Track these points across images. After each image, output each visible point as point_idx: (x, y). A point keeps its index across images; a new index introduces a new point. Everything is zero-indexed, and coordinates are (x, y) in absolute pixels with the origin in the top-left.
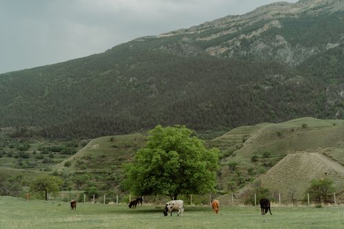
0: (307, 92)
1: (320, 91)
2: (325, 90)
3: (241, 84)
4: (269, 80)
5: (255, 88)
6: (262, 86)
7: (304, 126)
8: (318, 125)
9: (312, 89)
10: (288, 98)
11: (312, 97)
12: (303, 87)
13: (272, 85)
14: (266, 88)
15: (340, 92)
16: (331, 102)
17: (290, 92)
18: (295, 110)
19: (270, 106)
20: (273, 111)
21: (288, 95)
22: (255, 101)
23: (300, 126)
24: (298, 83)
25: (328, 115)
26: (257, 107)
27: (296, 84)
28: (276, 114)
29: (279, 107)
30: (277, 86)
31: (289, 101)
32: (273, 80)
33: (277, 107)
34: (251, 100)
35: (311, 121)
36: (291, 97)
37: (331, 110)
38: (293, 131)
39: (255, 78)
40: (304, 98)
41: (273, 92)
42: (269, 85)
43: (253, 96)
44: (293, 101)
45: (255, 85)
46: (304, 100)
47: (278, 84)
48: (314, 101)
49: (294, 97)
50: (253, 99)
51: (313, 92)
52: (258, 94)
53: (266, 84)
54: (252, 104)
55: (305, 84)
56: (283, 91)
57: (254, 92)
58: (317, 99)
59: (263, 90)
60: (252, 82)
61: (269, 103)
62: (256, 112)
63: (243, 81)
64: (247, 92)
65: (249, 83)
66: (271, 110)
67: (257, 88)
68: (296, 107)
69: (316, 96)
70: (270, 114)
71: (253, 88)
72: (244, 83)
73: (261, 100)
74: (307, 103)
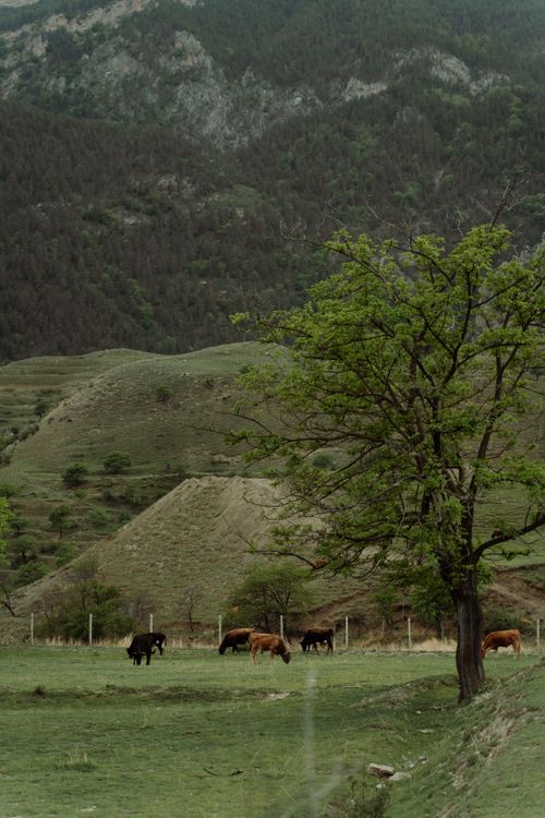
0: (268, 247)
3: (39, 201)
4: (140, 194)
5: (89, 218)
6: (117, 215)
10: (202, 264)
11: (285, 266)
12: (254, 227)
13: (152, 213)
14: (130, 221)
17: (210, 242)
18: (223, 308)
19: (136, 286)
20: (147, 308)
21: (202, 253)
22: (88, 265)
23: (235, 370)
24: (240, 213)
26: (92, 288)
27: (232, 215)
28: (156, 316)
29: (170, 291)
30: (167, 217)
31: (204, 275)
32: (155, 194)
33: (162, 292)
34: (74, 260)
36: (213, 258)
38: (209, 385)
39: (90, 181)
40: (257, 268)
41: (153, 237)
42: (138, 210)
43: (80, 248)
44: (219, 275)
45: (91, 206)
46: (255, 273)
47: (170, 209)
48: (288, 280)
49: (224, 260)
50: (81, 260)
51: (289, 247)
52: (101, 240)
53: (128, 207)
54: (77, 275)
55: (262, 219)
56: (187, 238)
57: (86, 232)
58: (301, 275)
59: (116, 228)
60: (80, 197)
61: (134, 277)
62: (87, 305)
63: (49, 189)
64: (62, 231)
65: (70, 201)
66: (140, 303)
67: (97, 218)
68: (228, 296)
69: (297, 264)
70: (137, 315)
71: (84, 218)
72: (53, 199)
73: (110, 262)
74: (266, 287)
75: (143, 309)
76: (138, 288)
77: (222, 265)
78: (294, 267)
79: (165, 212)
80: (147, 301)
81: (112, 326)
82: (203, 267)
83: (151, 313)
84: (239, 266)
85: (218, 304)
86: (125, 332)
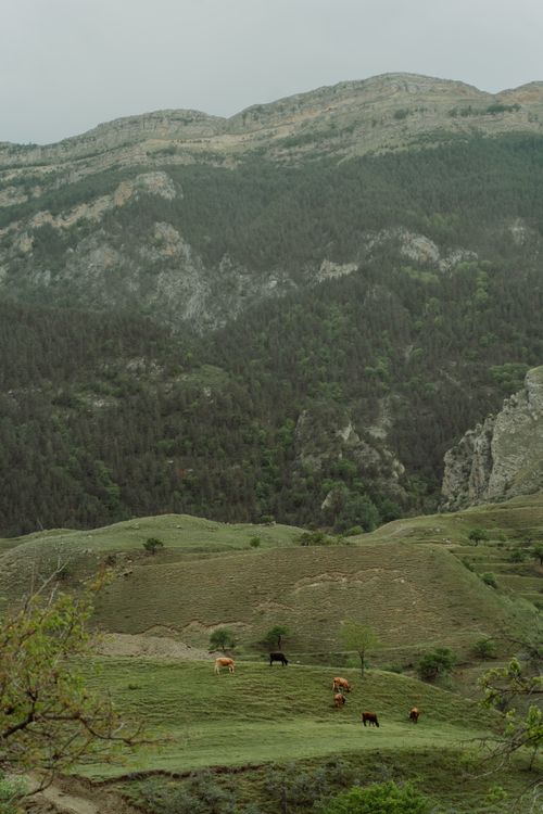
0: (234, 424)
1: (279, 424)
2: (296, 418)
3: (9, 389)
4: (109, 377)
5: (59, 402)
6: (85, 398)
7: (152, 546)
8: (202, 544)
9: (254, 414)
10: (168, 443)
11: (251, 443)
12: (221, 405)
13: (120, 396)
14: (99, 404)
15: (342, 426)
16: (310, 461)
17: (177, 422)
18: (189, 486)
19: (103, 468)
20: (114, 489)
21: (169, 432)
22: (55, 448)
23: (140, 545)
24: (207, 392)
25: (298, 504)
26: (59, 471)
27: (198, 395)
28: (123, 497)
29: (136, 472)
30: (134, 399)
31: (170, 453)
32: (123, 377)
33: (129, 473)
34: (42, 443)
35: (180, 529)
36: (180, 437)
37: (309, 487)
39: (59, 366)
40: (223, 446)
41: (122, 418)
42: (107, 393)
43: (48, 432)
44: (185, 453)
45: (60, 391)
46: (220, 450)
47: (138, 391)
48: (254, 456)
49: (191, 439)
50: (49, 444)
51: (255, 424)
52: (69, 424)
53: (97, 390)
54: (43, 458)
55: (228, 397)
56: (154, 419)
57: (55, 417)
58: (267, 451)
59: (85, 411)
60: (50, 383)
61: (102, 458)
62: (52, 488)
63: (20, 376)
64: (31, 417)
65: (40, 386)
66: (106, 484)
67: (65, 402)
68: (193, 474)
69: (263, 440)
70: (102, 496)
71: (53, 403)
72: (23, 385)
73: (78, 445)
74: (232, 464)
75: (108, 489)
76: (105, 470)
77: (188, 443)
78: (261, 443)
79: (134, 394)
80: (114, 482)
81: (76, 507)
82: (169, 446)
83: (118, 494)
84: (206, 445)
85: (185, 482)
86: (89, 513)
